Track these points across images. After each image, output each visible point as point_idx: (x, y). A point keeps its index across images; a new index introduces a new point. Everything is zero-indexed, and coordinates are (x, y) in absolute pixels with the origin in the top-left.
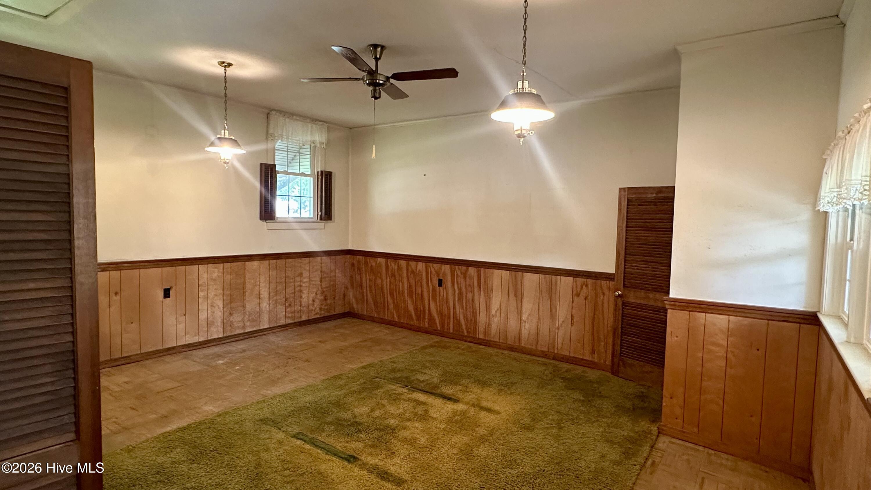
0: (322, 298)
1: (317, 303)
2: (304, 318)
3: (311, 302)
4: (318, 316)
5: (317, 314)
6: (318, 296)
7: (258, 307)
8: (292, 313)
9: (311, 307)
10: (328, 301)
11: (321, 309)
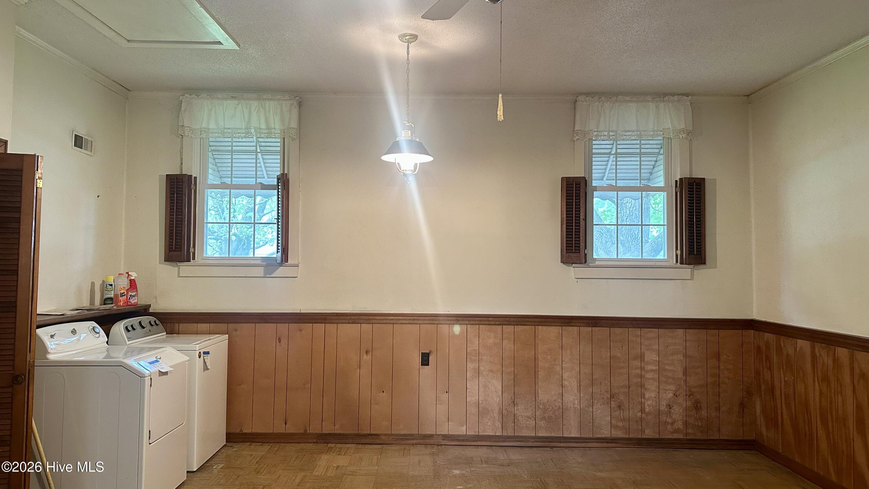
0: (689, 403)
1: (678, 413)
2: (649, 433)
3: (663, 408)
4: (681, 436)
5: (677, 431)
6: (681, 400)
7: (560, 400)
8: (624, 420)
9: (664, 418)
10: (704, 413)
11: (686, 424)
